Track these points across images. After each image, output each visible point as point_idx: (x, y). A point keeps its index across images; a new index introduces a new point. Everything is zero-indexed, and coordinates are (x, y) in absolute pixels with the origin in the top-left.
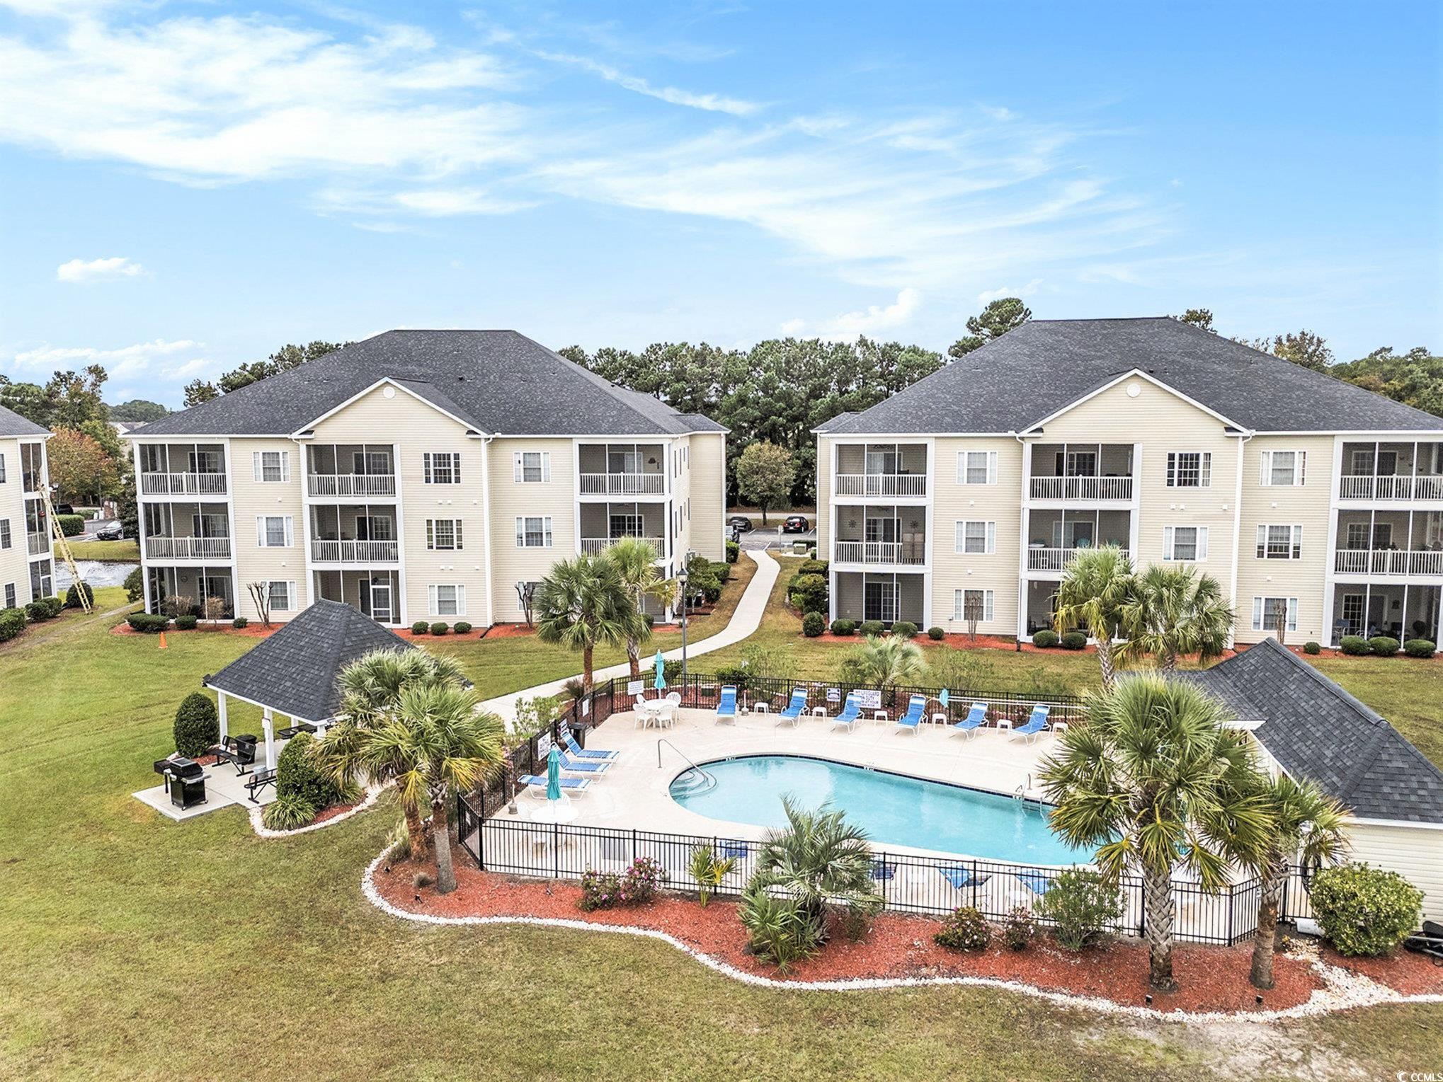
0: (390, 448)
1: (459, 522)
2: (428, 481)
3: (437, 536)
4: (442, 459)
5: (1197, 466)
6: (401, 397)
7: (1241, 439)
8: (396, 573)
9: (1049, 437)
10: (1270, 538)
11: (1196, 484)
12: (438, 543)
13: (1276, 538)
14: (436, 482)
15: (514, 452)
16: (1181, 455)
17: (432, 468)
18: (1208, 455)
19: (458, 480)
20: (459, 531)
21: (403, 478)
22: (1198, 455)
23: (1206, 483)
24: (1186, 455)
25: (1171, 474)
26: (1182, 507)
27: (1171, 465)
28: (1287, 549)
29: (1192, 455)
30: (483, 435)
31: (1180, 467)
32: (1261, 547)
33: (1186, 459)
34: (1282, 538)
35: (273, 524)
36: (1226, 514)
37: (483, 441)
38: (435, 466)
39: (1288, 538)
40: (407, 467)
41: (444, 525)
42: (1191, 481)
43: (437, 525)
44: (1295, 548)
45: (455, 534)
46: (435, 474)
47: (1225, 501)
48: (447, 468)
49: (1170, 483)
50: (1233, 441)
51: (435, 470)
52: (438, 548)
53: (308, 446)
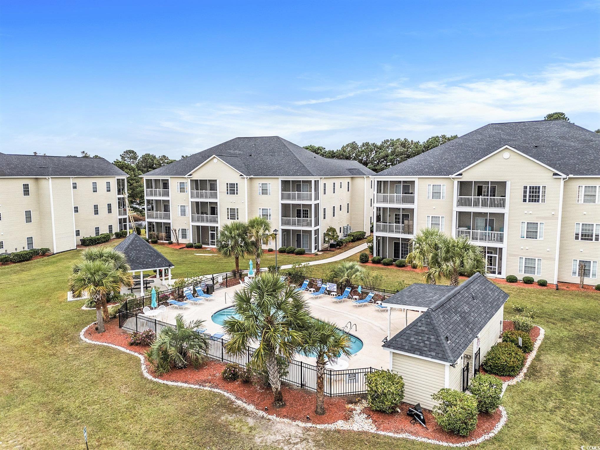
0: (216, 181)
1: (237, 209)
2: (228, 193)
3: (231, 214)
4: (232, 185)
5: (539, 192)
6: (219, 162)
7: (562, 179)
9: (466, 178)
10: (582, 230)
11: (538, 201)
12: (231, 217)
13: (586, 230)
14: (230, 194)
15: (258, 183)
16: (530, 187)
18: (544, 187)
19: (237, 194)
20: (237, 212)
21: (220, 192)
22: (539, 187)
23: (543, 201)
24: (533, 187)
25: (525, 196)
26: (531, 212)
27: (525, 192)
28: (592, 236)
29: (536, 187)
30: (245, 176)
31: (530, 193)
32: (577, 234)
33: (533, 189)
34: (589, 230)
35: (183, 208)
36: (554, 217)
37: (245, 179)
38: (230, 188)
39: (592, 230)
40: (221, 188)
41: (232, 210)
42: (535, 200)
43: (230, 210)
44: (596, 235)
45: (236, 214)
46: (230, 191)
47: (554, 210)
48: (234, 189)
49: (525, 201)
50: (559, 180)
51: (230, 190)
52: (230, 219)
53: (191, 180)
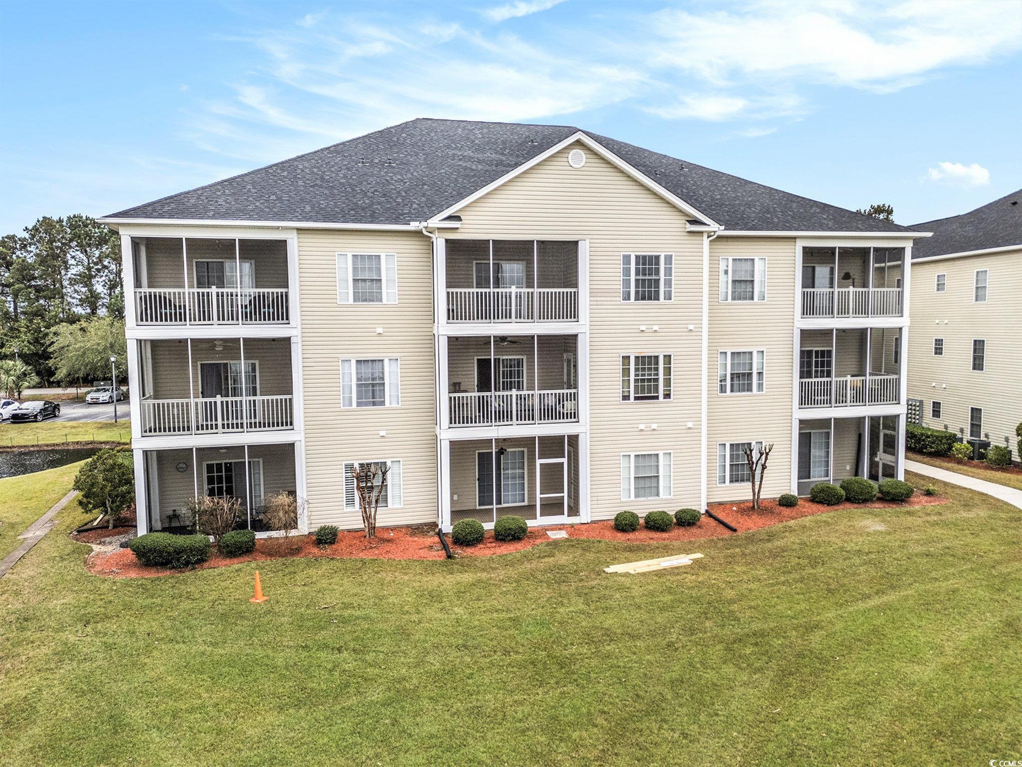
0: (574, 245)
1: (668, 358)
2: (627, 297)
3: (636, 381)
4: (647, 263)
6: (595, 165)
8: (574, 440)
12: (636, 392)
14: (637, 298)
17: (633, 277)
19: (668, 297)
20: (668, 371)
21: (592, 293)
35: (367, 370)
37: (705, 236)
38: (637, 274)
40: (597, 276)
41: (647, 362)
43: (637, 363)
45: (661, 377)
46: (637, 286)
48: (654, 277)
51: (637, 281)
52: (636, 398)
53: (447, 241)
